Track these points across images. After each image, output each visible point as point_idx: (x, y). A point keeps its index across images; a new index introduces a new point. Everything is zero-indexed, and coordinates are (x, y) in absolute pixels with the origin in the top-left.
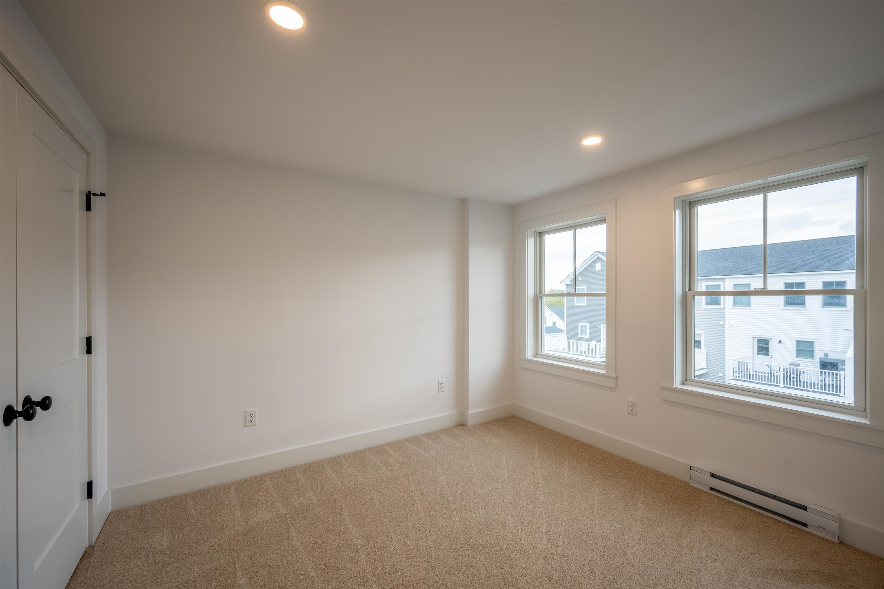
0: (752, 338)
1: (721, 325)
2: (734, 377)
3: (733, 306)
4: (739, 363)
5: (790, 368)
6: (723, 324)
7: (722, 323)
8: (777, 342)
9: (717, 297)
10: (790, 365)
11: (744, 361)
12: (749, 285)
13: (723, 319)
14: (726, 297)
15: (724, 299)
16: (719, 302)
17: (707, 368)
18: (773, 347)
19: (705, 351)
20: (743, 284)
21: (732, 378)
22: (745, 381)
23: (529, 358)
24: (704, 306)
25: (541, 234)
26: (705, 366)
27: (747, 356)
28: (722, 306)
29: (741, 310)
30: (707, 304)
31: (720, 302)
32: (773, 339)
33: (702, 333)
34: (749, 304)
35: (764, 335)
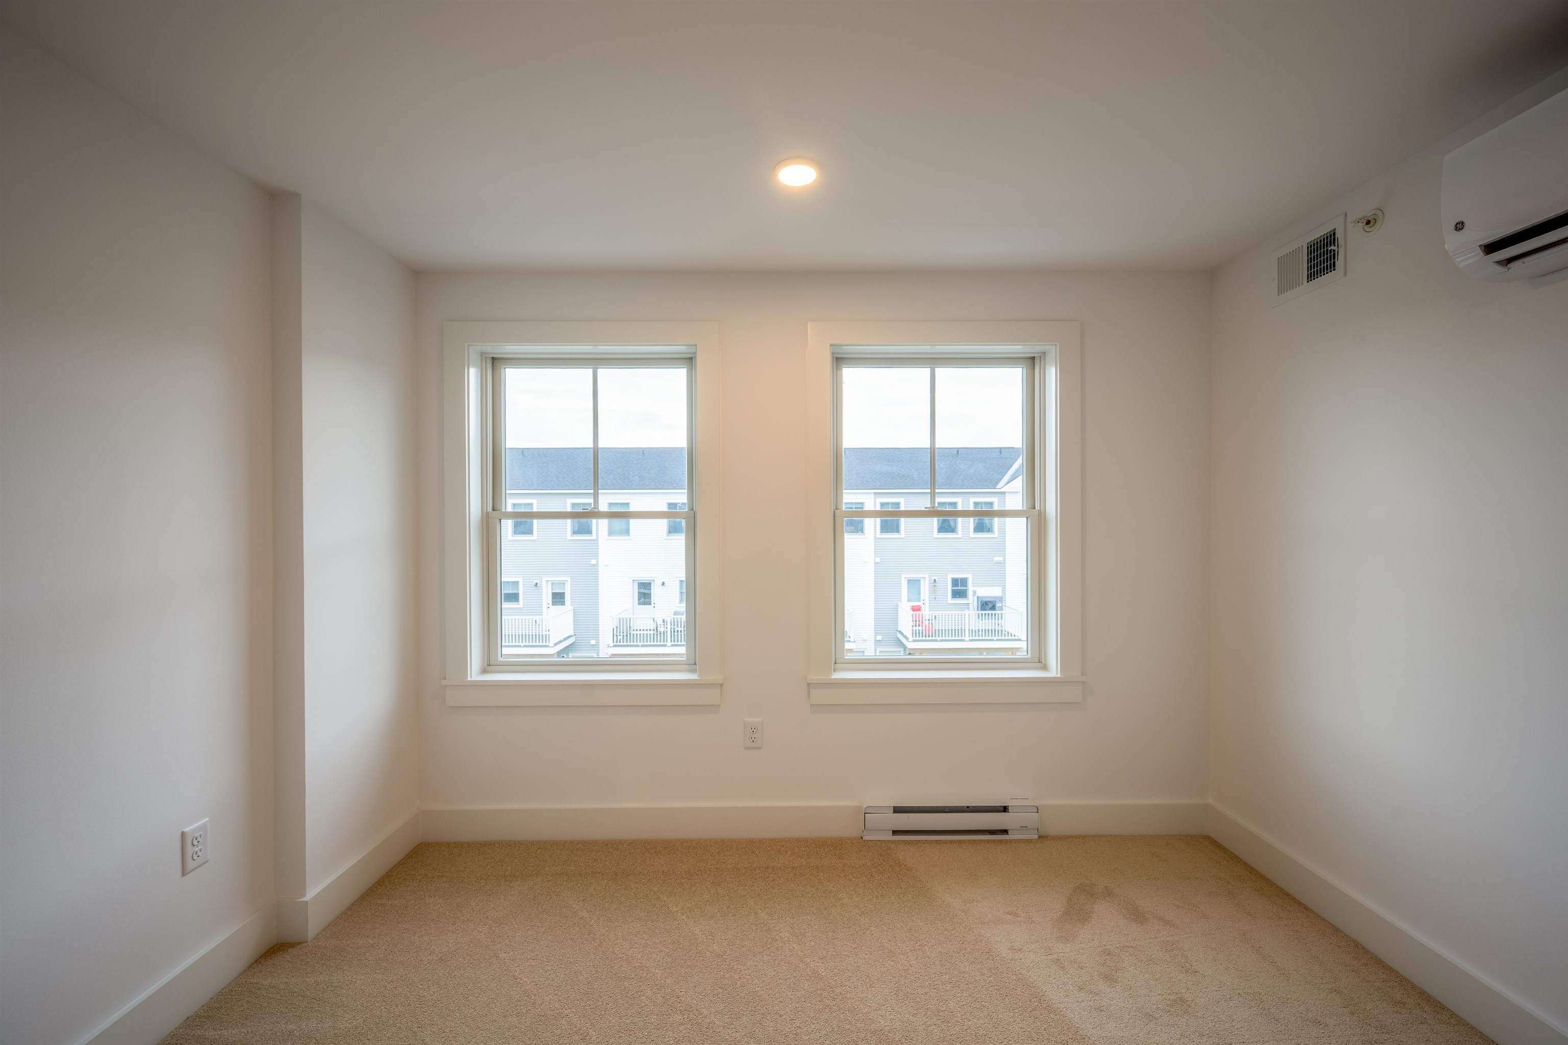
0: (632, 581)
1: (594, 565)
2: (613, 642)
3: (609, 536)
4: (620, 619)
5: (674, 619)
6: (595, 564)
7: (594, 562)
8: (660, 585)
9: (587, 522)
10: (674, 614)
11: (623, 617)
12: (628, 504)
13: (596, 556)
14: (600, 521)
15: (597, 523)
16: (590, 530)
17: (573, 634)
18: (656, 591)
19: (572, 608)
20: (621, 504)
21: (612, 645)
22: (628, 645)
23: (474, 679)
24: (569, 536)
25: (495, 362)
26: (572, 633)
27: (626, 609)
28: (594, 537)
29: (619, 541)
30: (573, 534)
31: (592, 529)
32: (655, 581)
33: (567, 581)
34: (627, 532)
35: (644, 577)
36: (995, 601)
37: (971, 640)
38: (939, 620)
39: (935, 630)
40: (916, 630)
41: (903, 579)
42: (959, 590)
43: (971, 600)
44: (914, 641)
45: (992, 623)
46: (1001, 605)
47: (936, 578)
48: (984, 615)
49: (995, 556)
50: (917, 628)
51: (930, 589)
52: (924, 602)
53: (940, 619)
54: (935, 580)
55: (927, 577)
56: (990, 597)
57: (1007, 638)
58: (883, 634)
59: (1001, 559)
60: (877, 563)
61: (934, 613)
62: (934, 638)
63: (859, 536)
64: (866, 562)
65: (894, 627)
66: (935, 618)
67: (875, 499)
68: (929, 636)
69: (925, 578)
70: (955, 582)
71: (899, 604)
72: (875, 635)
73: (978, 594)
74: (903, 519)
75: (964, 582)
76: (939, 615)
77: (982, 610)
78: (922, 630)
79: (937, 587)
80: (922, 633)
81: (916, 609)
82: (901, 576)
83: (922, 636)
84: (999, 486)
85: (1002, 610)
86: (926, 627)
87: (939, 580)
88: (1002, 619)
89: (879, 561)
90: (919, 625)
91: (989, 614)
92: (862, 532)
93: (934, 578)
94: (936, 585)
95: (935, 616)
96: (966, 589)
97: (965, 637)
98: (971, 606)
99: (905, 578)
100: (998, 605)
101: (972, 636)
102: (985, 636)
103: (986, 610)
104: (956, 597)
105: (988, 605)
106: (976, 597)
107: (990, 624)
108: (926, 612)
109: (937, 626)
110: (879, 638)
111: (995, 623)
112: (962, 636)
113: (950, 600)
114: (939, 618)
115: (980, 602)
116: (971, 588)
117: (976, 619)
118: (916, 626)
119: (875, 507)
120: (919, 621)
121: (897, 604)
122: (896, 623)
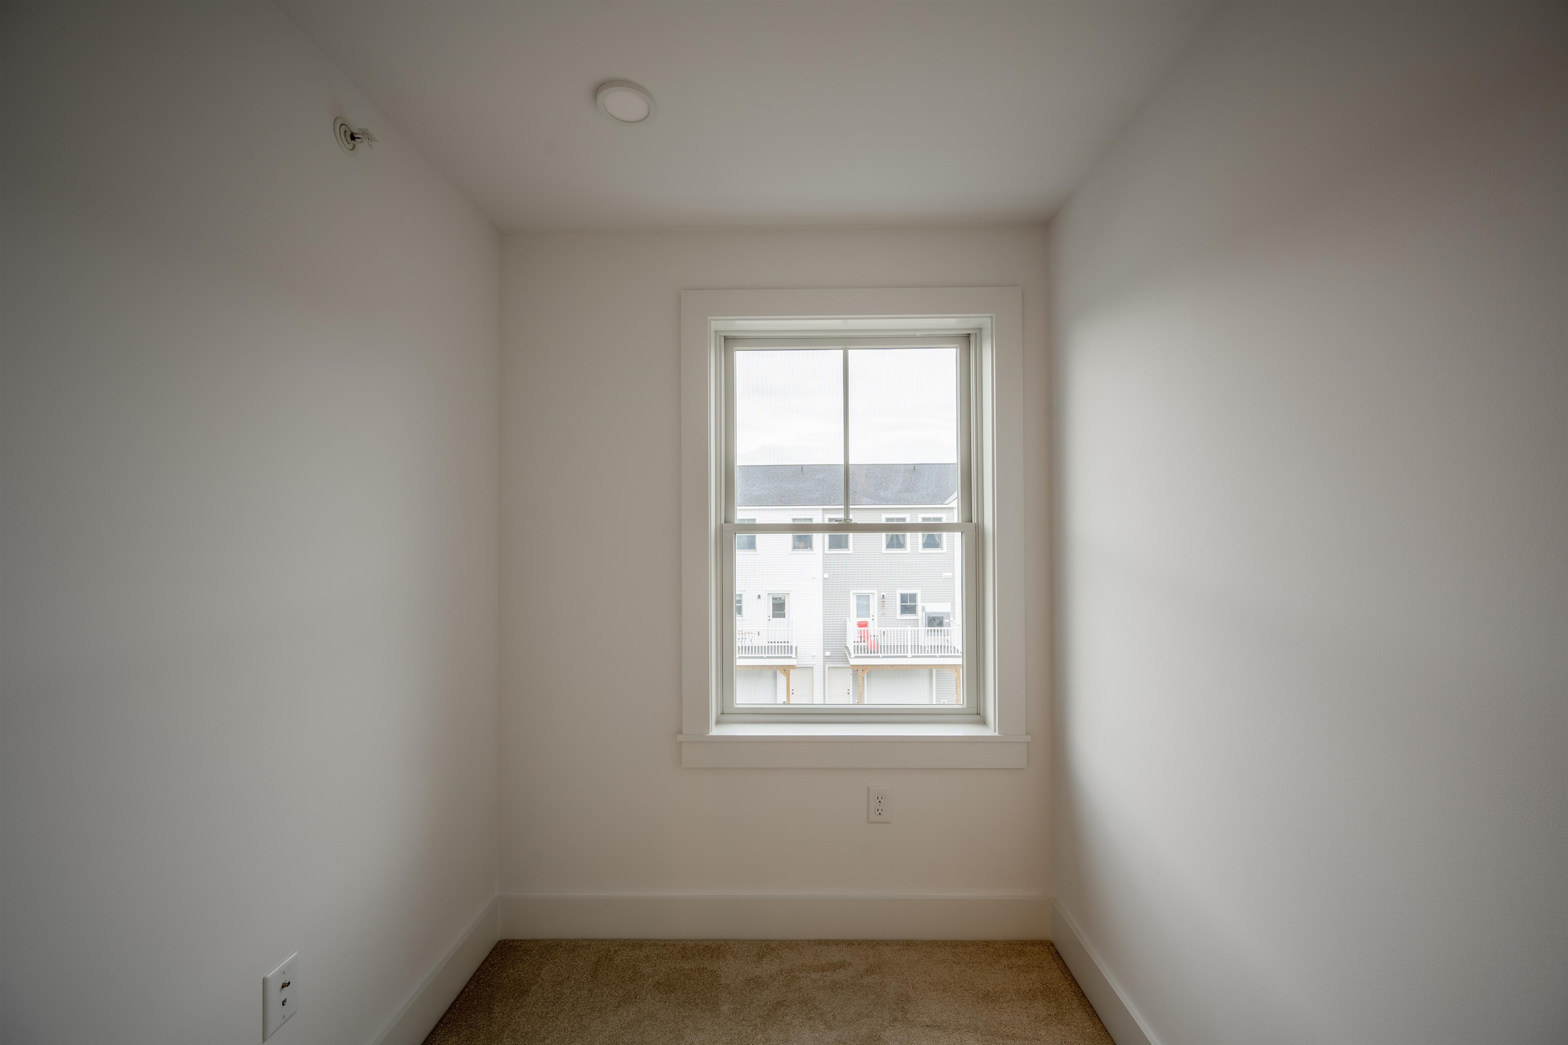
36: (942, 617)
37: (913, 657)
38: (887, 636)
39: (881, 646)
40: (861, 646)
41: (851, 594)
42: (908, 605)
43: (920, 615)
44: (856, 657)
45: (941, 639)
46: (948, 621)
47: (884, 594)
48: (933, 631)
49: (944, 572)
50: (863, 644)
51: (879, 608)
52: (873, 618)
53: (889, 635)
54: (883, 596)
55: (875, 592)
56: (939, 613)
57: (953, 654)
58: (832, 650)
59: (950, 574)
60: (826, 579)
61: (883, 629)
62: (876, 655)
63: (808, 552)
64: (814, 578)
65: (843, 643)
66: (884, 634)
67: (823, 515)
68: (874, 653)
69: (874, 593)
70: (904, 598)
71: (848, 619)
72: (824, 651)
73: (928, 610)
74: (852, 534)
75: (913, 597)
76: (887, 631)
77: (929, 626)
78: (867, 646)
79: (886, 603)
80: (868, 649)
81: (863, 625)
82: (849, 592)
83: (868, 653)
84: (947, 502)
85: (950, 626)
86: (871, 642)
87: (887, 595)
88: (948, 635)
89: (827, 577)
90: (864, 642)
91: (934, 630)
92: (811, 548)
93: (882, 594)
94: (884, 600)
95: (884, 632)
96: (915, 605)
97: (907, 653)
98: (920, 622)
99: (853, 593)
100: (946, 621)
101: (915, 653)
102: (931, 653)
103: (934, 627)
104: (906, 613)
105: (935, 621)
106: (924, 613)
107: (939, 640)
108: (873, 629)
109: (882, 642)
110: (828, 654)
111: (944, 639)
112: (904, 653)
113: (899, 616)
114: (887, 634)
115: (927, 618)
116: (919, 605)
117: (925, 636)
118: (861, 642)
119: (823, 520)
120: (864, 637)
121: (846, 619)
122: (845, 640)
